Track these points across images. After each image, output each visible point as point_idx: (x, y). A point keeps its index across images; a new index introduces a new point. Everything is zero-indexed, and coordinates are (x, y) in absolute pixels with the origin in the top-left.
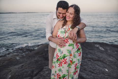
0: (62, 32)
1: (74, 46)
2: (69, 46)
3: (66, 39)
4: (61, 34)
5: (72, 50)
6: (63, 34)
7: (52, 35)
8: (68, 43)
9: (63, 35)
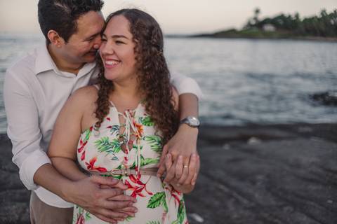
0: (106, 145)
1: (167, 199)
2: (152, 204)
3: (131, 176)
4: (105, 153)
5: (163, 219)
6: (111, 155)
7: (50, 157)
8: (143, 192)
9: (115, 159)
